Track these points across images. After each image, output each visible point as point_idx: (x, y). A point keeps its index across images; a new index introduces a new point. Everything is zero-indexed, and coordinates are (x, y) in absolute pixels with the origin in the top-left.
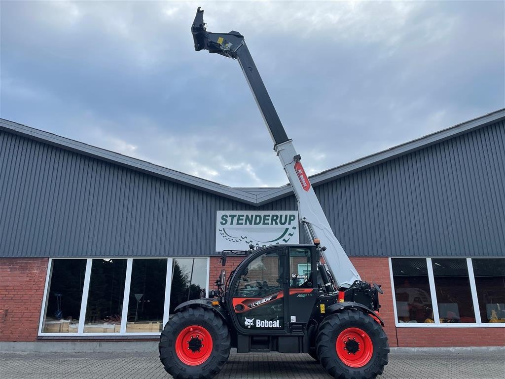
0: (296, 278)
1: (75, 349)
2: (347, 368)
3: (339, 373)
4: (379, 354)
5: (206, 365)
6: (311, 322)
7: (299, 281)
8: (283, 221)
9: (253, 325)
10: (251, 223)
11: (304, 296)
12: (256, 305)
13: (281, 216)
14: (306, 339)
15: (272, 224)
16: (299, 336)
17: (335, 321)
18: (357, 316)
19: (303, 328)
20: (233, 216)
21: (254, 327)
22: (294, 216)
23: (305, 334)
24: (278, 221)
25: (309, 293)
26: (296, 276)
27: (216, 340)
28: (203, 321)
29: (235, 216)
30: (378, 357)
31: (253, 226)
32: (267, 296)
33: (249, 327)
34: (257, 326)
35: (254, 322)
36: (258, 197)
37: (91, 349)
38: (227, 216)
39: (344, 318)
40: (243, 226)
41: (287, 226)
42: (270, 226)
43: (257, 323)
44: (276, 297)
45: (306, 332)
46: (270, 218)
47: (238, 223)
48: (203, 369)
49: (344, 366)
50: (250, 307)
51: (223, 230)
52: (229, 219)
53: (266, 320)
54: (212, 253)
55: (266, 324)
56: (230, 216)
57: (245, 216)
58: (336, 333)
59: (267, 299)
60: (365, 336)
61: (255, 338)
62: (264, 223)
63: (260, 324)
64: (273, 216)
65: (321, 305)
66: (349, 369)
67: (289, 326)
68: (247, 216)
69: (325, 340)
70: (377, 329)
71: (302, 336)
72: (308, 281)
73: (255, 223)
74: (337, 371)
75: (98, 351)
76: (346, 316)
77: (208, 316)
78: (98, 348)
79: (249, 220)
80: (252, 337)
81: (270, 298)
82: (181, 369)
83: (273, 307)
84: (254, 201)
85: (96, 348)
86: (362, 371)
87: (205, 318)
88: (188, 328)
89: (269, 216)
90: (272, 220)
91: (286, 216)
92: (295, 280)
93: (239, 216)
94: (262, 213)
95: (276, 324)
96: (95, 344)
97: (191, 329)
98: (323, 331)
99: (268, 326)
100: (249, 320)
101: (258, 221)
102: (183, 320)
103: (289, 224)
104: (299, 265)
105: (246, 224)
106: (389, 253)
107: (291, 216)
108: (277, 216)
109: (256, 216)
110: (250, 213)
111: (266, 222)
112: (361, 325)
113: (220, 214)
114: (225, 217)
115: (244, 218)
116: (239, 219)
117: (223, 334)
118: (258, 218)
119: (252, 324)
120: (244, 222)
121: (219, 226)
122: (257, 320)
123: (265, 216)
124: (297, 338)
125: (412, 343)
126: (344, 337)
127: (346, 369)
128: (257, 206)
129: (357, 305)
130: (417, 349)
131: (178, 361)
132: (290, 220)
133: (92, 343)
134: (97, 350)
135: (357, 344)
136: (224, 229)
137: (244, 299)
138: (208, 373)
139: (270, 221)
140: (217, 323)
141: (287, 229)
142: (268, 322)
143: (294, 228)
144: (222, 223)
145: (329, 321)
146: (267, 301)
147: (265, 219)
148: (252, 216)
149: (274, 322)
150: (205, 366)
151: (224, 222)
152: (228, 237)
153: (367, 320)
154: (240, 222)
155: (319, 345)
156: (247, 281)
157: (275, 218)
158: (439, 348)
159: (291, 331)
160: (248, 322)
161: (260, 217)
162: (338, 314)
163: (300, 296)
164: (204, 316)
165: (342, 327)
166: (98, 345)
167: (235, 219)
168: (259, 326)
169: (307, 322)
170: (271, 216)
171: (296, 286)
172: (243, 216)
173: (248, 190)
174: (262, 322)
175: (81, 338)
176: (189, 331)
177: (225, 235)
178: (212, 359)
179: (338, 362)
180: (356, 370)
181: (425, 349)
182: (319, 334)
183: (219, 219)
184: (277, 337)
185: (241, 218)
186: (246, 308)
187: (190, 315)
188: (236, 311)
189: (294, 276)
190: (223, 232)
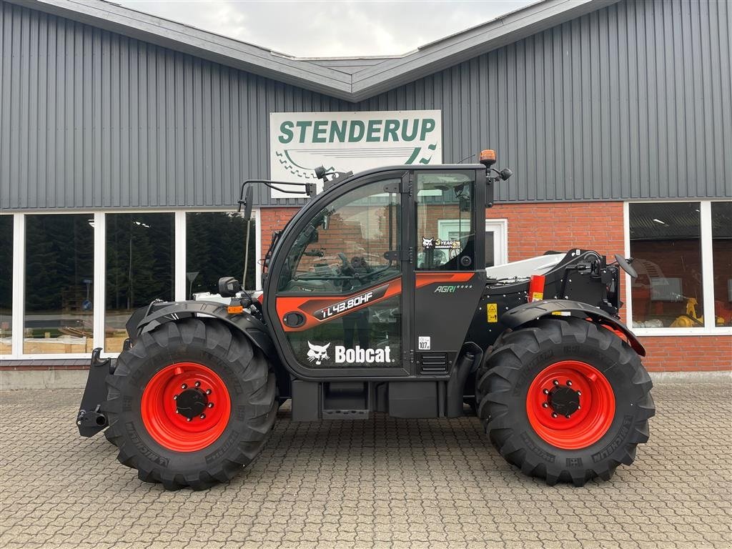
0: (433, 247)
1: (9, 384)
2: (550, 451)
3: (531, 463)
4: (631, 420)
5: (218, 451)
6: (465, 350)
7: (439, 254)
8: (409, 133)
9: (327, 358)
10: (342, 139)
11: (452, 289)
12: (335, 313)
13: (406, 122)
14: (453, 388)
15: (386, 139)
16: (437, 382)
17: (527, 347)
18: (581, 334)
19: (447, 363)
20: (304, 125)
21: (329, 363)
22: (432, 122)
23: (454, 376)
24: (399, 132)
25: (464, 283)
26: (434, 242)
27: (238, 394)
28: (205, 353)
29: (309, 124)
30: (628, 426)
31: (347, 144)
32: (360, 292)
33: (318, 363)
34: (338, 360)
35: (331, 352)
36: (356, 79)
37: (40, 384)
38: (291, 125)
39: (549, 340)
40: (326, 145)
41: (416, 143)
42: (381, 144)
43: (337, 354)
44: (382, 293)
45: (455, 370)
46: (382, 127)
47: (316, 140)
48: (209, 459)
49: (545, 448)
50: (320, 316)
51: (284, 154)
52: (297, 131)
53: (358, 347)
54: (264, 201)
55: (358, 355)
56: (299, 124)
57: (330, 124)
58: (528, 373)
59: (361, 300)
60: (598, 378)
61: (332, 387)
62: (370, 139)
63: (343, 355)
64: (388, 122)
65: (489, 305)
66: (554, 453)
67: (415, 361)
68: (334, 124)
69: (501, 390)
70: (628, 364)
71: (446, 382)
72: (461, 255)
73: (352, 139)
74: (526, 459)
75: (54, 387)
76: (554, 335)
77: (217, 340)
78: (53, 381)
79: (338, 132)
80: (326, 385)
81: (367, 297)
82: (157, 461)
83: (378, 315)
84: (346, 88)
85: (49, 382)
86: (586, 458)
87: (208, 347)
88: (169, 368)
89: (380, 122)
90: (387, 130)
91: (416, 122)
92: (431, 251)
93: (318, 124)
94: (366, 117)
95: (383, 355)
96: (46, 374)
97: (179, 371)
98: (494, 370)
99: (362, 361)
100: (318, 348)
101: (356, 135)
102: (154, 352)
103: (423, 138)
104: (439, 221)
105: (331, 140)
106: (626, 194)
107: (425, 122)
108: (397, 123)
109: (354, 123)
110: (340, 117)
111: (374, 135)
112: (590, 353)
113: (277, 119)
114: (287, 127)
115: (328, 128)
116: (317, 131)
117: (255, 380)
118: (357, 128)
119: (324, 356)
120: (327, 136)
121: (276, 146)
122: (337, 348)
123: (371, 123)
124: (433, 386)
125: (657, 365)
126: (546, 381)
127: (548, 454)
128: (355, 100)
129: (581, 306)
130: (665, 374)
131: (148, 443)
132: (425, 130)
133: (42, 372)
134: (52, 384)
135: (574, 395)
136: (286, 152)
137: (306, 300)
138: (221, 469)
139: (381, 134)
140: (240, 355)
141: (417, 151)
142: (363, 350)
143: (432, 147)
144: (281, 139)
145: (512, 346)
146: (360, 302)
147: (371, 130)
148: (345, 123)
149: (377, 351)
150: (214, 453)
151: (286, 137)
152: (295, 168)
153: (605, 342)
154: (320, 136)
155: (485, 400)
156: (321, 256)
157: (392, 126)
158: (708, 373)
159: (419, 370)
160: (316, 352)
161: (361, 124)
162: (535, 330)
163: (441, 289)
164: (205, 341)
165: (545, 358)
166: (53, 376)
167: (310, 131)
168: (342, 361)
169: (458, 350)
170: (384, 123)
171: (432, 266)
172: (325, 123)
173: (332, 63)
174: (349, 351)
175: (17, 364)
176: (173, 376)
177: (289, 163)
178: (230, 437)
179: (529, 437)
180: (574, 456)
181: (682, 375)
182: (485, 377)
183: (275, 132)
184: (386, 383)
185: (321, 127)
186: (311, 320)
187: (171, 340)
188: (286, 329)
189: (427, 242)
190: (284, 158)
